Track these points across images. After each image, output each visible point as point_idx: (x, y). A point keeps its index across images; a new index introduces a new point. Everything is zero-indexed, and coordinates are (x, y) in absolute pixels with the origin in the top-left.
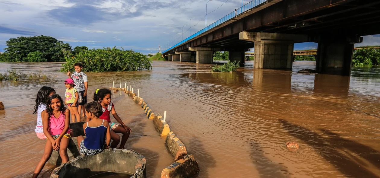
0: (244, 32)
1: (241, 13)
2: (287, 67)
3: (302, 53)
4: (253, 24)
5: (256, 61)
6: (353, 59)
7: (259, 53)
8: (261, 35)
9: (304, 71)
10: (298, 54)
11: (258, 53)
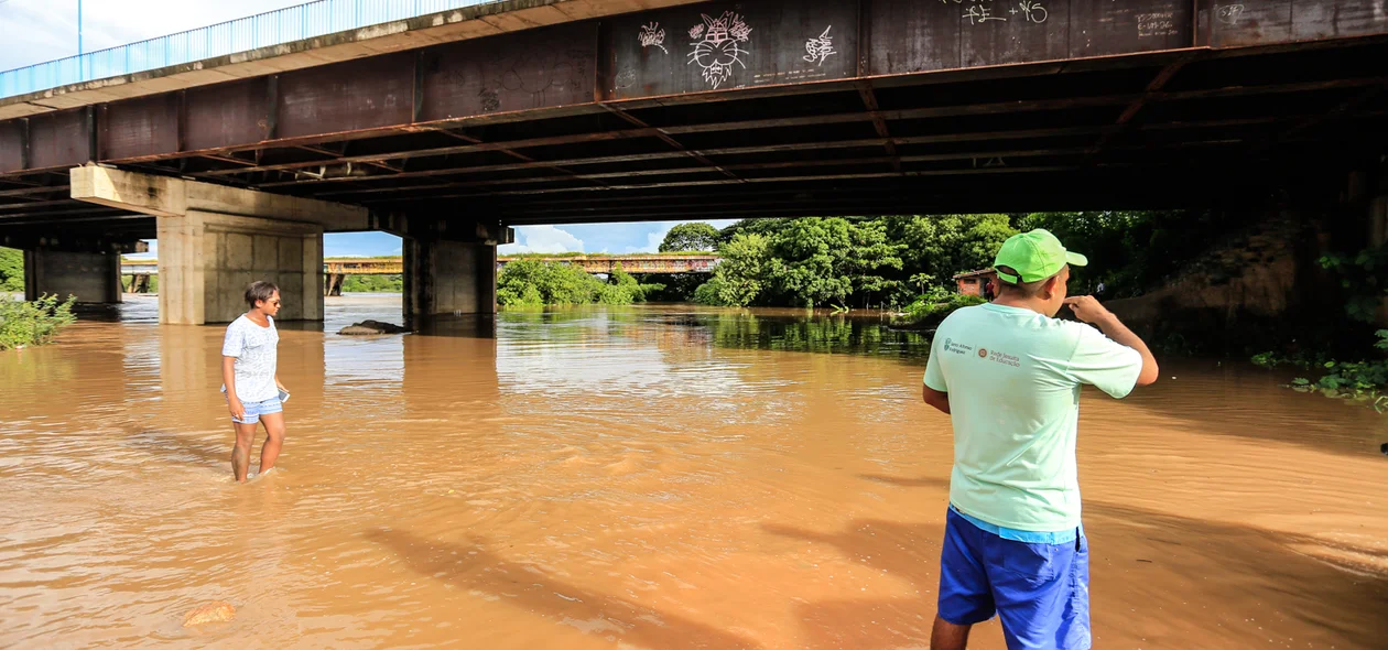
0: (96, 168)
1: (77, 85)
2: (305, 317)
3: (365, 265)
4: (143, 138)
5: (170, 298)
6: (501, 287)
7: (179, 263)
8: (185, 192)
9: (361, 329)
10: (353, 271)
11: (175, 262)
